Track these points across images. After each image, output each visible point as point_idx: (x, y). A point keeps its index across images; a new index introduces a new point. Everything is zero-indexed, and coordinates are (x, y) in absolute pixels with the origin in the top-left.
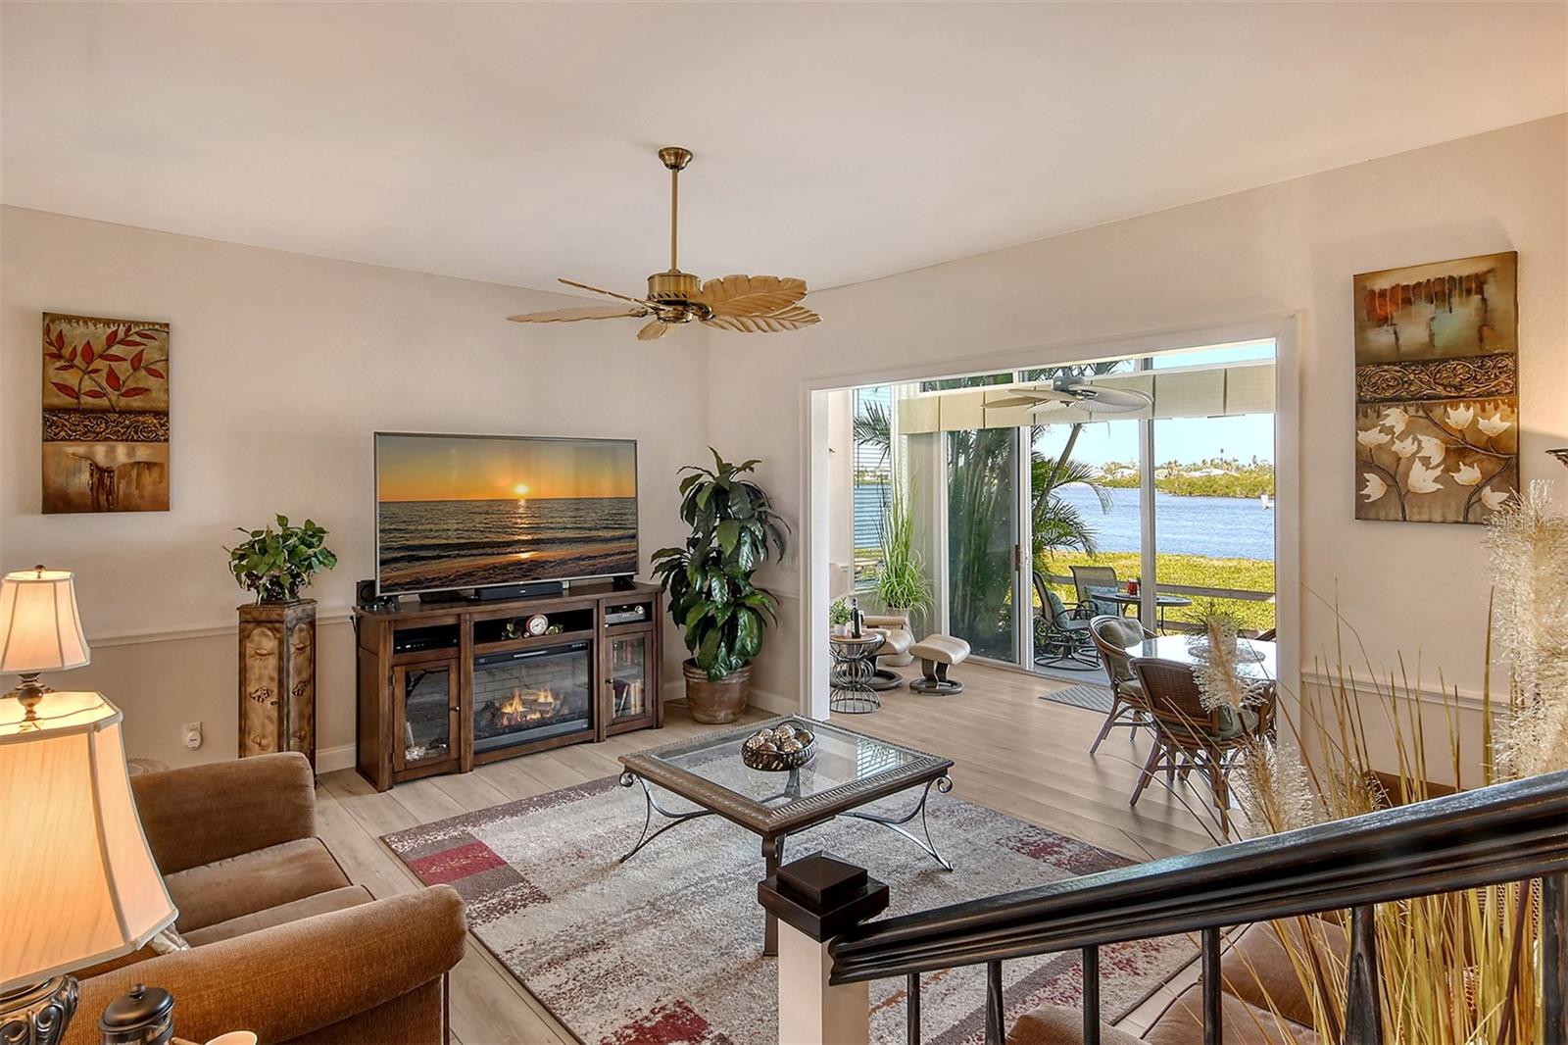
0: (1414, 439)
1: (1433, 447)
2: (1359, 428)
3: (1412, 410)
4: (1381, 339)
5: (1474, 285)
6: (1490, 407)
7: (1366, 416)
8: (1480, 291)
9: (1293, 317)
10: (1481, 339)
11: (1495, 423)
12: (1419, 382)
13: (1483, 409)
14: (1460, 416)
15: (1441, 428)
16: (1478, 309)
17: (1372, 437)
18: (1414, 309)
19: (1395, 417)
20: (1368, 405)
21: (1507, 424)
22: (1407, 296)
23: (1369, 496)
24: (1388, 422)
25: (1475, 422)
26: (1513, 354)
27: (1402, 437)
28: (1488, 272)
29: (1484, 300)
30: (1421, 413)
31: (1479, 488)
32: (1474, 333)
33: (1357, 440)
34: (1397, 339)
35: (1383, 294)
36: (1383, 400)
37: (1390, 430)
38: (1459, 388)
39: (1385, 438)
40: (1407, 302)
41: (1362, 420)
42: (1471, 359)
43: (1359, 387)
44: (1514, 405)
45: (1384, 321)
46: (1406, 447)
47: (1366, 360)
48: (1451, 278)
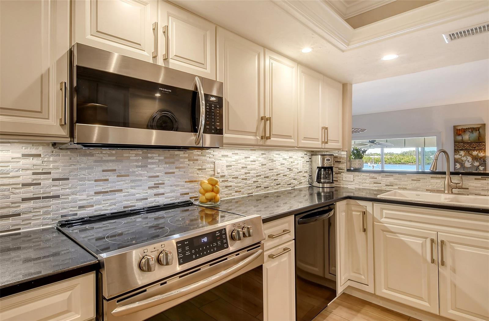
0: (466, 157)
1: (470, 159)
2: (455, 155)
3: (465, 152)
4: (459, 138)
5: (477, 129)
6: (481, 152)
7: (456, 152)
8: (479, 130)
9: (440, 133)
10: (479, 139)
11: (481, 154)
12: (467, 146)
13: (479, 152)
14: (475, 153)
15: (471, 155)
16: (478, 134)
17: (457, 156)
18: (466, 133)
19: (462, 153)
20: (456, 151)
21: (484, 155)
22: (464, 131)
23: (457, 168)
24: (461, 154)
25: (478, 154)
26: (485, 142)
27: (464, 156)
28: (480, 127)
29: (479, 132)
30: (467, 152)
31: (479, 166)
32: (478, 138)
33: (454, 157)
34: (462, 138)
35: (459, 130)
36: (460, 150)
37: (461, 155)
38: (475, 148)
39: (460, 157)
40: (464, 132)
41: (455, 153)
42: (477, 143)
43: (455, 147)
44: (485, 151)
45: (460, 135)
46: (464, 159)
47: (456, 142)
48: (473, 128)
